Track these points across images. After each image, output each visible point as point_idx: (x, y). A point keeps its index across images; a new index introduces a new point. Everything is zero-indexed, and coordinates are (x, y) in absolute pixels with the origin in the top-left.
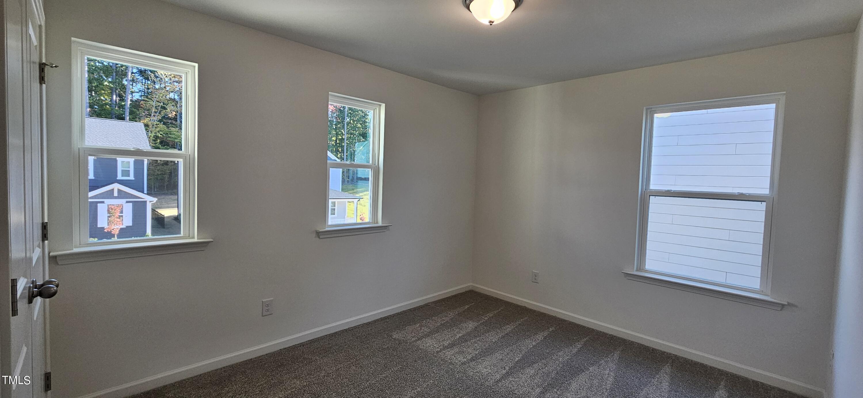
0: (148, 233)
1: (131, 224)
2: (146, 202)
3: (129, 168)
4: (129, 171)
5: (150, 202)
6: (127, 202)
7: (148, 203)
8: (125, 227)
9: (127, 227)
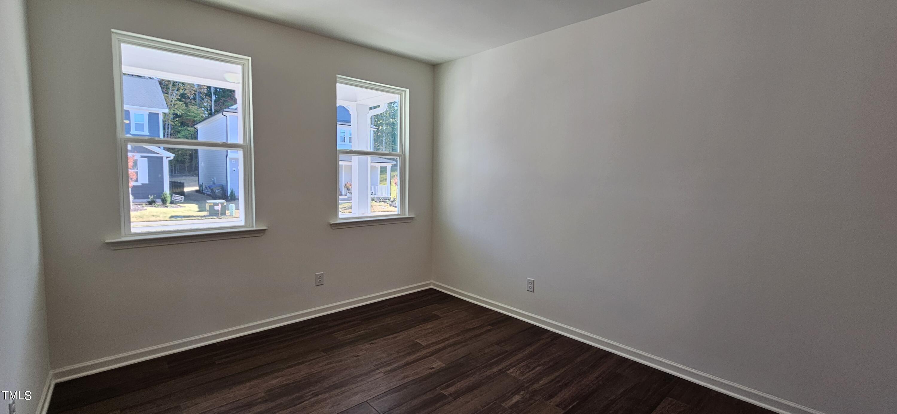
0: (166, 191)
1: (146, 182)
2: (162, 158)
3: (143, 122)
4: (143, 124)
5: (167, 158)
6: (142, 157)
7: (164, 158)
8: (141, 185)
9: (143, 184)
